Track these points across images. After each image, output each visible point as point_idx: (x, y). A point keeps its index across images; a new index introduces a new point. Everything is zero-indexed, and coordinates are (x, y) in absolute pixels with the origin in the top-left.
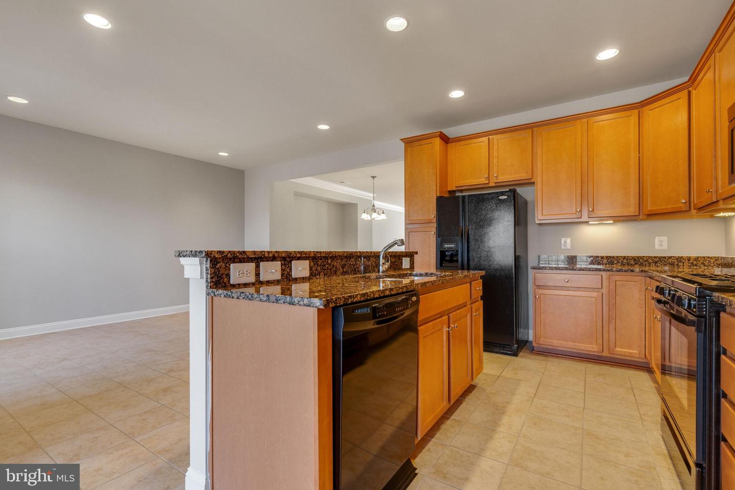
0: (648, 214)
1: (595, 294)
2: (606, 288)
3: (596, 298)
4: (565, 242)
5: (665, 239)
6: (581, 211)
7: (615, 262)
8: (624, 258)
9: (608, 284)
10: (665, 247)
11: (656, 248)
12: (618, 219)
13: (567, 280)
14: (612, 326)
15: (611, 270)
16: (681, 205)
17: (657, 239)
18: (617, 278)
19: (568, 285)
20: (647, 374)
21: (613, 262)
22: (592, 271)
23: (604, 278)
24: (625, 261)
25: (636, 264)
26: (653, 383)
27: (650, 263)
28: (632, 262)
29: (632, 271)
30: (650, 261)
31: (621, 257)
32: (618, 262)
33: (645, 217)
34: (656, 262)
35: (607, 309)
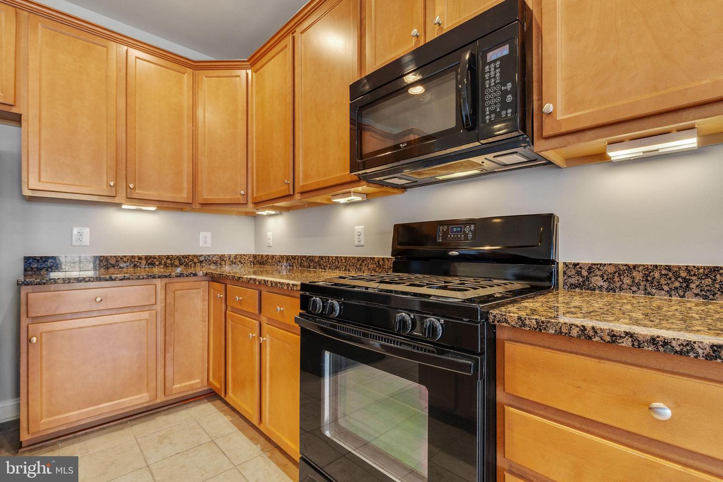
0: (203, 203)
1: (145, 315)
2: (161, 303)
3: (148, 320)
4: (80, 234)
5: (209, 234)
6: (115, 185)
7: (157, 263)
8: (168, 257)
9: (163, 296)
10: (209, 244)
11: (201, 245)
12: (164, 205)
13: (99, 299)
14: (169, 355)
15: (169, 276)
16: (239, 196)
17: (202, 234)
18: (177, 286)
19: (102, 306)
20: (209, 403)
21: (155, 263)
22: (143, 278)
23: (159, 288)
24: (169, 261)
25: (181, 265)
26: (225, 415)
27: (195, 263)
28: (177, 263)
29: (195, 275)
30: (196, 260)
31: (164, 256)
32: (160, 264)
33: (198, 206)
34: (201, 262)
35: (163, 334)
